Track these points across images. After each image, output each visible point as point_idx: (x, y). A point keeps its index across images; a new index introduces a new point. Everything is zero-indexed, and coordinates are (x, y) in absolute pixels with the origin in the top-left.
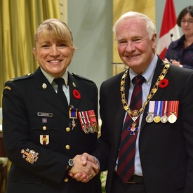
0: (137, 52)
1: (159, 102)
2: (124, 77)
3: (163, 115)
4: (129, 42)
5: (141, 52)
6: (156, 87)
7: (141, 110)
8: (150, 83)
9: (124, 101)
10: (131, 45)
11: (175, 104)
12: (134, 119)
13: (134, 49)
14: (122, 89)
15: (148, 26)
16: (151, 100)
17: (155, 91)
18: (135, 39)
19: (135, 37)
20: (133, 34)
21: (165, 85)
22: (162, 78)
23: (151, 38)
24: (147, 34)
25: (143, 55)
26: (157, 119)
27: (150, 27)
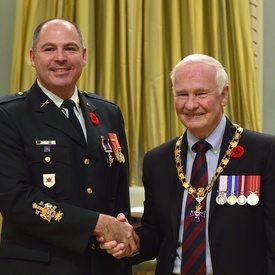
0: (200, 110)
1: (234, 177)
2: (178, 143)
3: (240, 195)
4: (191, 96)
5: (206, 111)
6: (227, 157)
7: (208, 188)
8: (217, 152)
9: (181, 176)
10: (193, 99)
11: (255, 180)
12: (199, 200)
13: (197, 105)
14: (178, 160)
15: (218, 76)
16: (222, 174)
17: (226, 162)
18: (199, 93)
19: (199, 90)
20: (197, 85)
21: (240, 155)
22: (234, 145)
23: (220, 92)
24: (217, 86)
25: (208, 115)
26: (232, 200)
27: (221, 78)
